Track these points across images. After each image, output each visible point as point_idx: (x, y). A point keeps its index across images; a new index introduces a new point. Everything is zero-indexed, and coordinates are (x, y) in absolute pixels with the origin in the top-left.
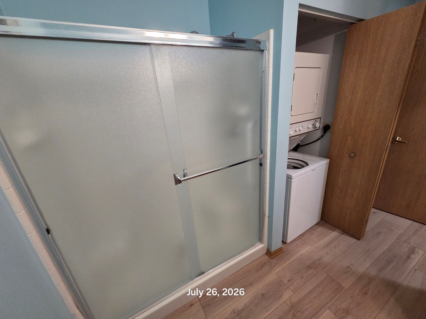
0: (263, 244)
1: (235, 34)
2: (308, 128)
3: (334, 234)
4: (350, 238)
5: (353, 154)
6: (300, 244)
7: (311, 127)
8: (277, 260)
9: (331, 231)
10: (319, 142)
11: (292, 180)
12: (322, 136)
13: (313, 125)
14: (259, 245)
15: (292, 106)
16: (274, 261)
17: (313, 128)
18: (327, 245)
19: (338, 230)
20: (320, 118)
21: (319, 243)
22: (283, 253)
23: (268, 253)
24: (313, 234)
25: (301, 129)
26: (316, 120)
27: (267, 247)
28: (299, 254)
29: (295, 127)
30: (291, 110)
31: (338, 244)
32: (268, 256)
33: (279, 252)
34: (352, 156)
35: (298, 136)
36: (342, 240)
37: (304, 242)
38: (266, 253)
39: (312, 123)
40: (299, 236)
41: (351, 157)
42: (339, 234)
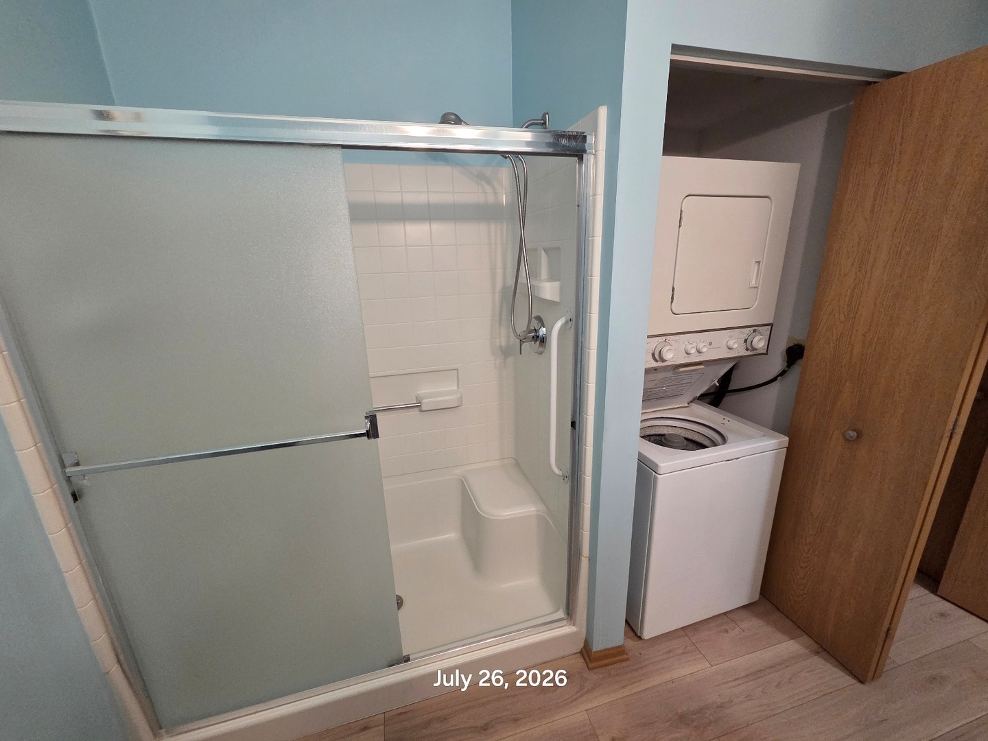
0: (574, 625)
1: (547, 116)
2: (730, 349)
3: (789, 646)
4: (835, 669)
5: (853, 434)
6: (680, 651)
7: (735, 346)
8: (601, 676)
9: (779, 636)
10: (776, 385)
11: (659, 476)
12: (783, 373)
13: (746, 341)
14: (563, 627)
15: (673, 288)
16: (594, 677)
17: (747, 349)
18: (756, 674)
19: (805, 639)
20: (771, 325)
21: (734, 663)
22: (625, 664)
23: (584, 651)
24: (727, 632)
25: (704, 350)
26: (756, 328)
27: (584, 636)
28: (667, 677)
29: (687, 343)
30: (672, 298)
31: (790, 679)
32: (585, 660)
33: (614, 655)
34: (852, 437)
35: (702, 367)
36: (808, 672)
37: (693, 647)
38: (581, 652)
39: (743, 337)
40: (683, 628)
41: (847, 440)
42: (803, 651)
